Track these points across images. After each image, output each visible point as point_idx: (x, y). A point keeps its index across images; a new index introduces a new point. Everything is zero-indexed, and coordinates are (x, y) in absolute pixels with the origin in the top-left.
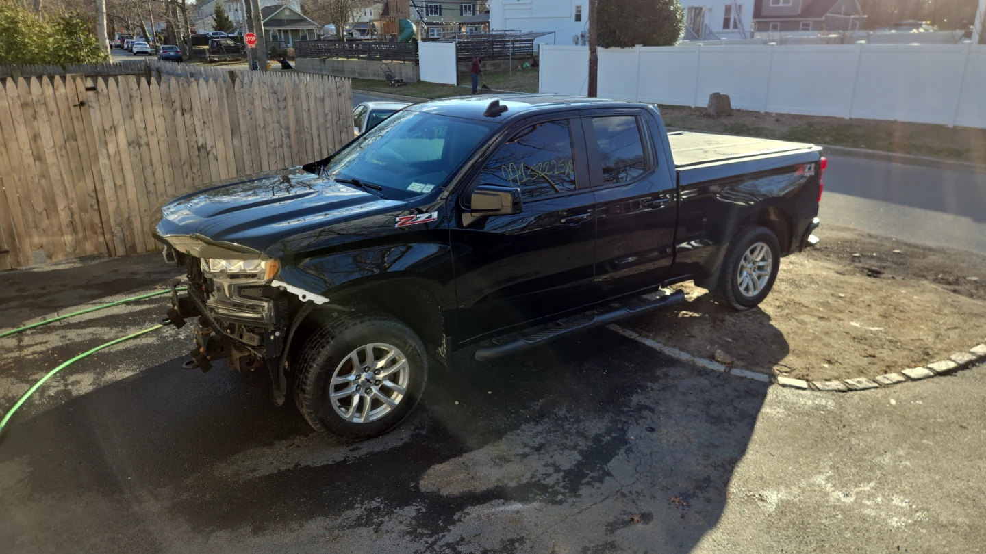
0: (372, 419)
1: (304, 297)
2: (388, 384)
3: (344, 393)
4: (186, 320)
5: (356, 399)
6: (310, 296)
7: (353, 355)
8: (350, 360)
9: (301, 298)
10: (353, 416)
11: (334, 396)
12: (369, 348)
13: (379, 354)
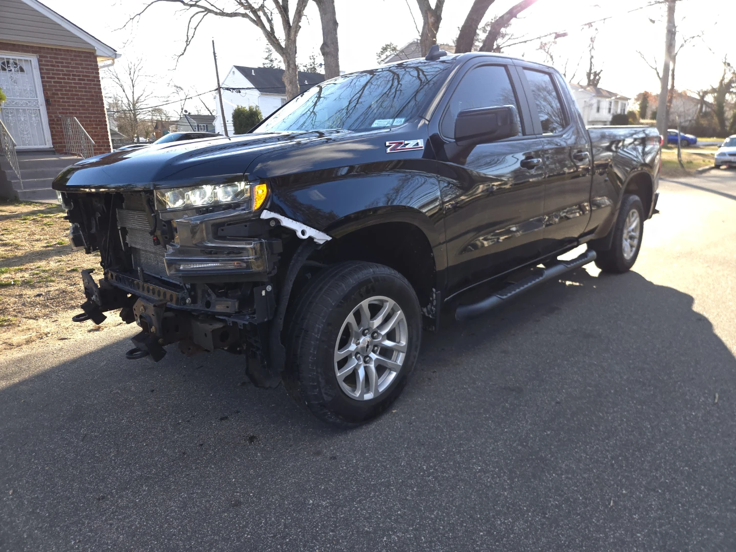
0: (381, 389)
1: (303, 233)
2: (388, 343)
3: (348, 369)
4: (105, 314)
5: (361, 373)
6: (311, 232)
7: (350, 318)
8: (348, 326)
9: (299, 234)
10: (362, 395)
11: (340, 374)
12: (365, 303)
13: (375, 310)
